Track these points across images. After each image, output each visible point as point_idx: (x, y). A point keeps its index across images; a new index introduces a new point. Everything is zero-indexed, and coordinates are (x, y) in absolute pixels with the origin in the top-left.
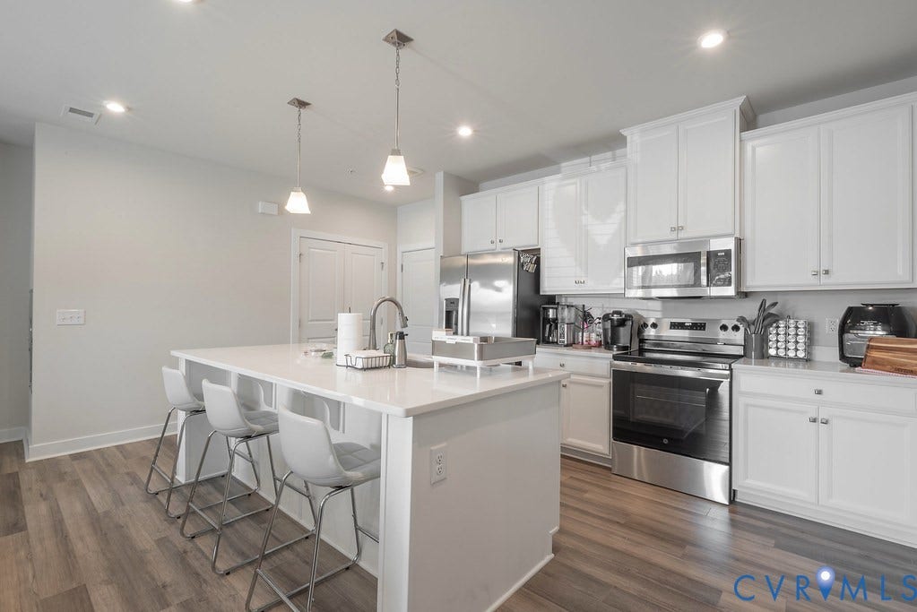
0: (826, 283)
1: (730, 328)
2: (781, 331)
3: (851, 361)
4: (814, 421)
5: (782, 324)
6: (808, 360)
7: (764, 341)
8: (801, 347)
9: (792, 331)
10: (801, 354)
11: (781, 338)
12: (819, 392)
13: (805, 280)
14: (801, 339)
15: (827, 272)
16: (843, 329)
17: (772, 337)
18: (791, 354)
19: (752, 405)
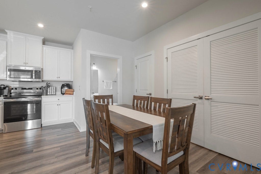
0: (59, 79)
1: (39, 89)
2: (50, 89)
3: (63, 94)
4: (58, 105)
5: (50, 88)
6: (55, 95)
7: (47, 91)
8: (54, 92)
9: (52, 89)
10: (54, 93)
11: (50, 90)
12: (59, 100)
13: (55, 79)
14: (54, 90)
15: (59, 77)
16: (62, 88)
17: (49, 90)
18: (52, 94)
19: (46, 105)
